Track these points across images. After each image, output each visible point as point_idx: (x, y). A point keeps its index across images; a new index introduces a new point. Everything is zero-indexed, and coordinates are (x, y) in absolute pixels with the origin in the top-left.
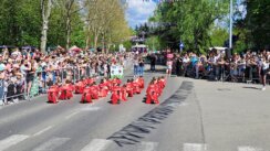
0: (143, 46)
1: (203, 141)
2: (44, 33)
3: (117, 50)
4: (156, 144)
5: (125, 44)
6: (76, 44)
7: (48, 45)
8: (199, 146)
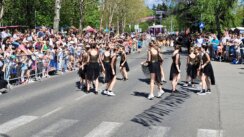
0: (160, 26)
1: (219, 127)
2: (57, 12)
3: (133, 30)
4: (169, 128)
5: (141, 24)
6: (90, 24)
7: (61, 25)
8: (214, 132)
